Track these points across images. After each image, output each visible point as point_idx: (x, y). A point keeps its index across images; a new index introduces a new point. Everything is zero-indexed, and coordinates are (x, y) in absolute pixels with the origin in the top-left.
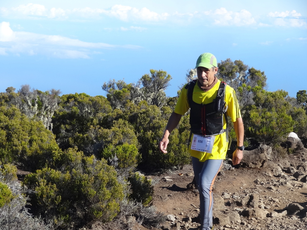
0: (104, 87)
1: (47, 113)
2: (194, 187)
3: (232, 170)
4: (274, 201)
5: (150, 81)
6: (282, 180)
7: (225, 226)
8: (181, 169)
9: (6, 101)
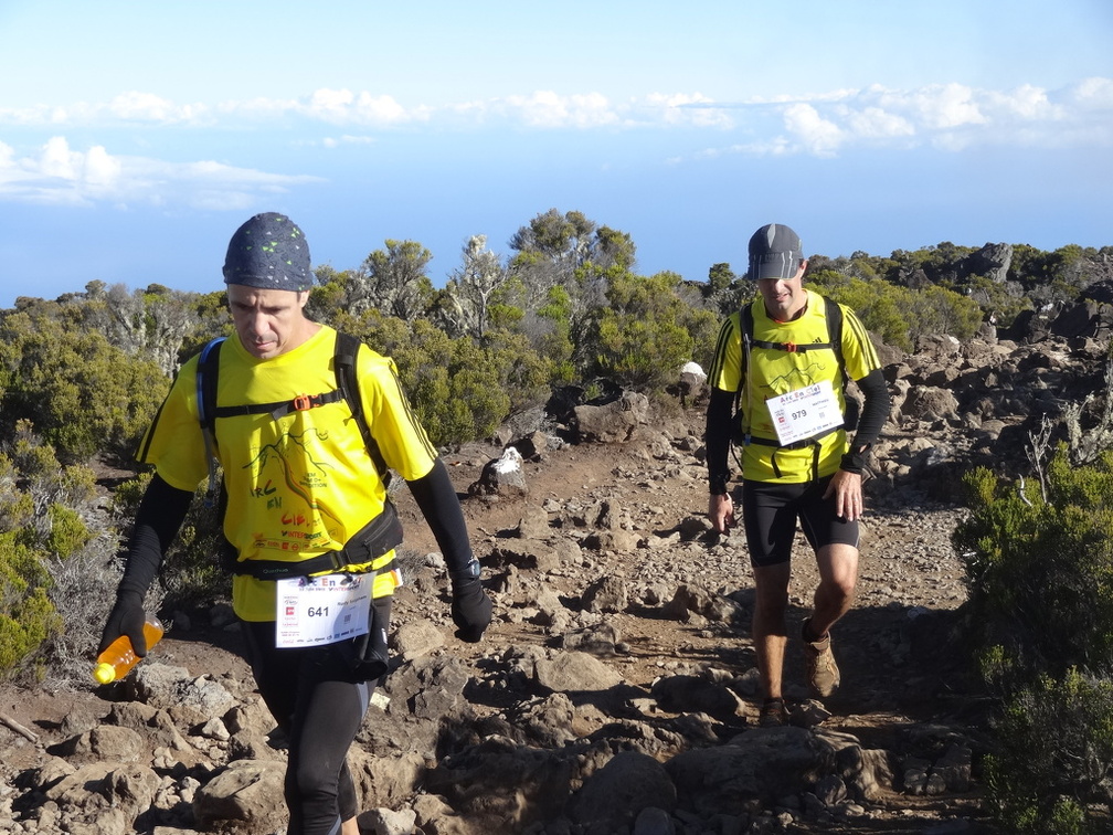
1: (167, 344)
2: (484, 491)
3: (565, 450)
4: (653, 513)
5: (386, 264)
6: (670, 466)
7: (549, 573)
8: (457, 451)
9: (77, 321)
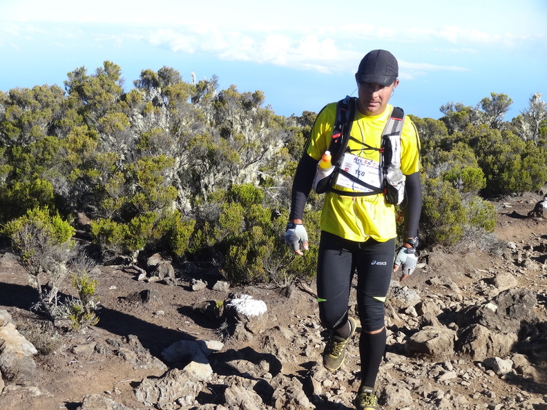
0: (442, 109)
5: (490, 104)
8: (521, 195)
